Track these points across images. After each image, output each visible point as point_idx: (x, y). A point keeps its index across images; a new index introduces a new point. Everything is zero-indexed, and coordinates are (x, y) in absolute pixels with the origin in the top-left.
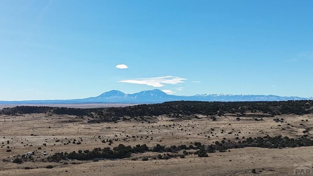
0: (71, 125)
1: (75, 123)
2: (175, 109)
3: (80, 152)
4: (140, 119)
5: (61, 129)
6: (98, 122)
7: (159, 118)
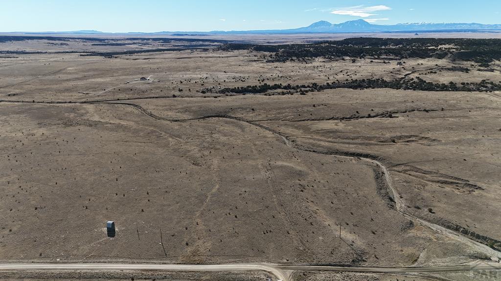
0: (254, 63)
1: (257, 62)
2: (330, 52)
3: (238, 88)
4: (302, 60)
5: (246, 67)
6: (273, 62)
7: (317, 59)
